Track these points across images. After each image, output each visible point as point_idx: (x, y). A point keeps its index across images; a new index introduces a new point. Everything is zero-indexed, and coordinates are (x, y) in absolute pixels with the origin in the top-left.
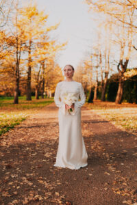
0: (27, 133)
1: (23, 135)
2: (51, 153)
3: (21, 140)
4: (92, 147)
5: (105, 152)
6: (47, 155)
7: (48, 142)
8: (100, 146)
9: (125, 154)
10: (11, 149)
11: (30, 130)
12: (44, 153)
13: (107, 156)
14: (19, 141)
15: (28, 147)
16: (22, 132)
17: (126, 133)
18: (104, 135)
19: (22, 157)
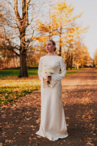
4: (84, 116)
19: (17, 121)
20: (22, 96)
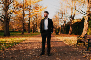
0: (24, 45)
1: (22, 46)
2: (33, 53)
5: (57, 53)
6: (31, 54)
7: (32, 49)
8: (55, 50)
10: (15, 51)
11: (26, 44)
12: (30, 53)
14: (20, 48)
15: (23, 50)
16: (22, 45)
17: (69, 46)
18: (59, 47)
19: (19, 54)
20: (14, 45)
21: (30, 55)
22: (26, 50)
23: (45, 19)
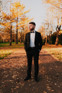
0: (8, 61)
2: (16, 76)
3: (4, 66)
5: (46, 75)
7: (17, 68)
8: (44, 70)
9: (57, 76)
11: (11, 59)
13: (47, 78)
14: (3, 67)
15: (6, 70)
17: (59, 62)
18: (48, 63)
21: (12, 79)
22: (9, 69)
23: (32, 32)
